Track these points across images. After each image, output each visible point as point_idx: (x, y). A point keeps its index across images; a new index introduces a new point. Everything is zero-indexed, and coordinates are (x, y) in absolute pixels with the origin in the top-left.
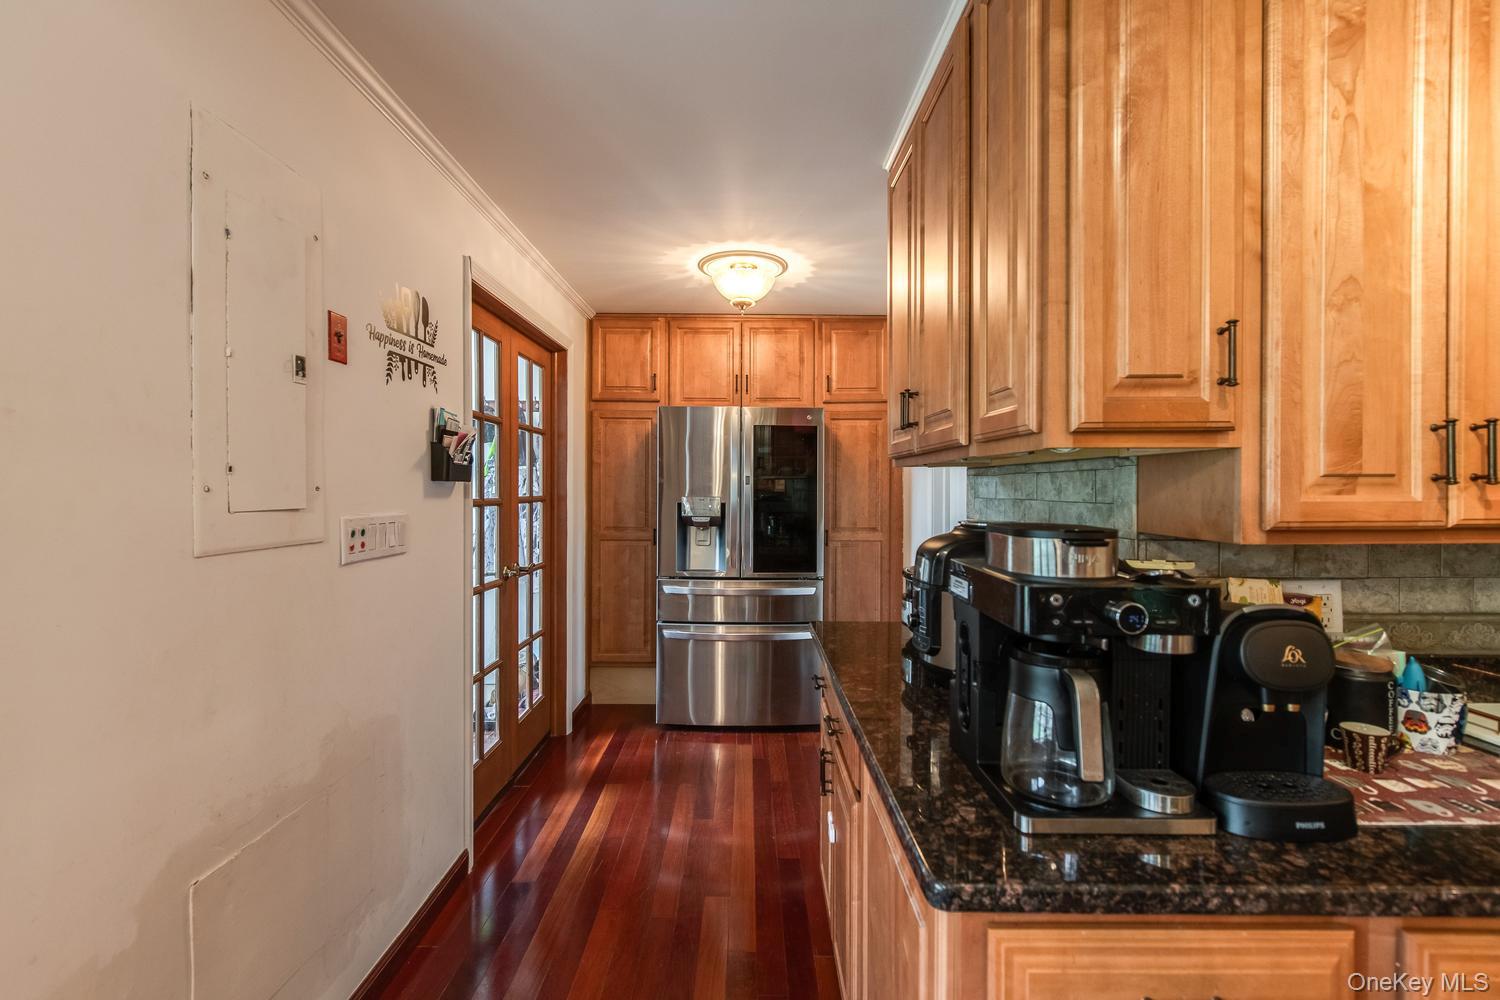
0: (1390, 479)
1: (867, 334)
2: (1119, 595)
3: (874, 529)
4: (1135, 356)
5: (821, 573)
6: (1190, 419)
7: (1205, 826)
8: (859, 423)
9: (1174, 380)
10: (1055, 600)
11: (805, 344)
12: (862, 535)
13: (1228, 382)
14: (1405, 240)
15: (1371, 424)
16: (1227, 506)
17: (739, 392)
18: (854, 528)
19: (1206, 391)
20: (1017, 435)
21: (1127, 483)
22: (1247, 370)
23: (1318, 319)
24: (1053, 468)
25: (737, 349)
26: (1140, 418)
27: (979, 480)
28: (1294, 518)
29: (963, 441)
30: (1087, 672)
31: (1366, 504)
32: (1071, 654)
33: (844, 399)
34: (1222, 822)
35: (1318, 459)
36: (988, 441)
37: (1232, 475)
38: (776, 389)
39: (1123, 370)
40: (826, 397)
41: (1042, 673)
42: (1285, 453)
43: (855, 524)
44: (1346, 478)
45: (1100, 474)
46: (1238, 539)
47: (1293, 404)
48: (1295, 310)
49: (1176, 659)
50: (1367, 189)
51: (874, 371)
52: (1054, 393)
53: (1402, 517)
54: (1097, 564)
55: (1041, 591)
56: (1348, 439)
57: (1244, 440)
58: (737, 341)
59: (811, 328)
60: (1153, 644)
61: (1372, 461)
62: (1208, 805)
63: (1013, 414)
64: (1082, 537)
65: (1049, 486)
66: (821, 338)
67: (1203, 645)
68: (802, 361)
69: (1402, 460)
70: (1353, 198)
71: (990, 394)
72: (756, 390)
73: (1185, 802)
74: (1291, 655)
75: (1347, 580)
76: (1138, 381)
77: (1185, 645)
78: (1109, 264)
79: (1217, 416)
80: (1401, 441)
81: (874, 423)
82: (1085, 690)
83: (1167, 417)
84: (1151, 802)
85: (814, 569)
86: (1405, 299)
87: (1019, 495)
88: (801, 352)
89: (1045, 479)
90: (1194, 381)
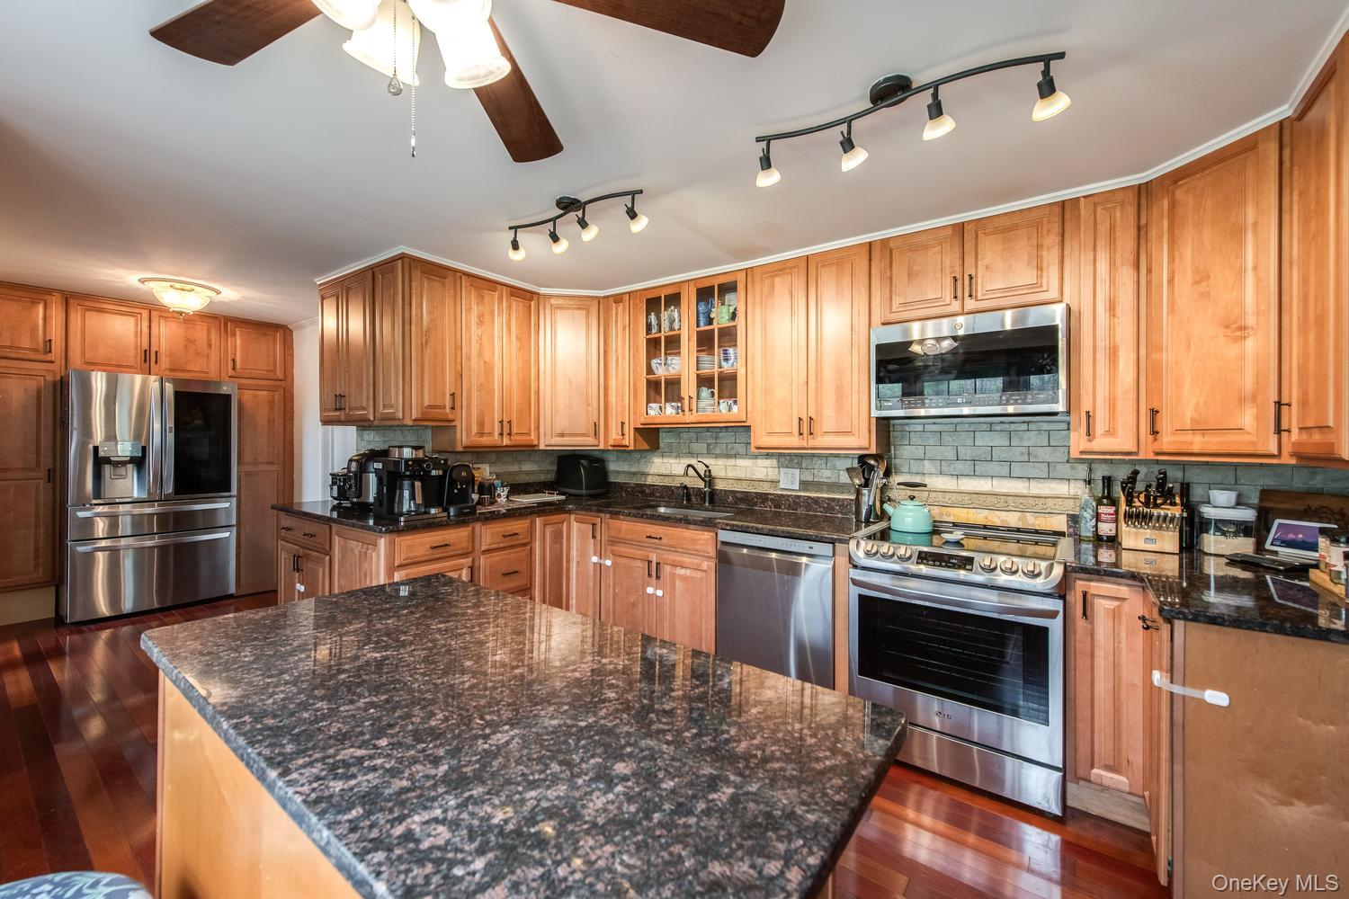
0: (491, 434)
1: (266, 334)
2: (425, 461)
3: (272, 463)
4: (430, 401)
5: (234, 491)
6: (443, 417)
7: (445, 514)
8: (259, 393)
9: (439, 407)
10: (410, 463)
11: (213, 334)
12: (261, 468)
13: (453, 408)
14: (493, 375)
15: (486, 420)
16: (454, 441)
17: (148, 363)
18: (256, 463)
19: (448, 410)
20: (395, 419)
21: (429, 435)
22: (458, 405)
23: (474, 393)
24: (402, 428)
25: (145, 329)
26: (431, 417)
27: (364, 432)
28: (469, 444)
29: (372, 419)
30: (418, 480)
31: (485, 440)
32: (413, 477)
33: (247, 375)
34: (449, 514)
35: (475, 429)
36: (382, 420)
37: (455, 432)
38: (186, 363)
39: (426, 403)
40: (231, 372)
41: (406, 483)
42: (467, 427)
43: (256, 459)
44: (481, 434)
45: (420, 431)
46: (457, 450)
47: (469, 415)
48: (469, 391)
49: (439, 476)
50: (485, 362)
51: (271, 359)
52: (407, 408)
53: (494, 443)
54: (420, 454)
55: (407, 461)
56: (481, 424)
57: (457, 423)
58: (145, 324)
59: (218, 323)
60: (434, 473)
61: (487, 430)
62: (445, 510)
63: (394, 413)
64: (416, 448)
65: (400, 435)
66: (227, 332)
67: (445, 472)
68: (210, 345)
69: (493, 430)
70: (482, 364)
71: (384, 405)
72: (165, 362)
73: (441, 510)
74: (464, 474)
75: (491, 464)
76: (431, 407)
77: (441, 473)
78: (423, 374)
79: (451, 417)
80: (493, 424)
81: (271, 393)
82: (418, 484)
83: (438, 417)
84: (433, 511)
85: (228, 489)
86: (493, 390)
87: (386, 439)
88: (209, 340)
89: (398, 433)
90: (445, 408)
